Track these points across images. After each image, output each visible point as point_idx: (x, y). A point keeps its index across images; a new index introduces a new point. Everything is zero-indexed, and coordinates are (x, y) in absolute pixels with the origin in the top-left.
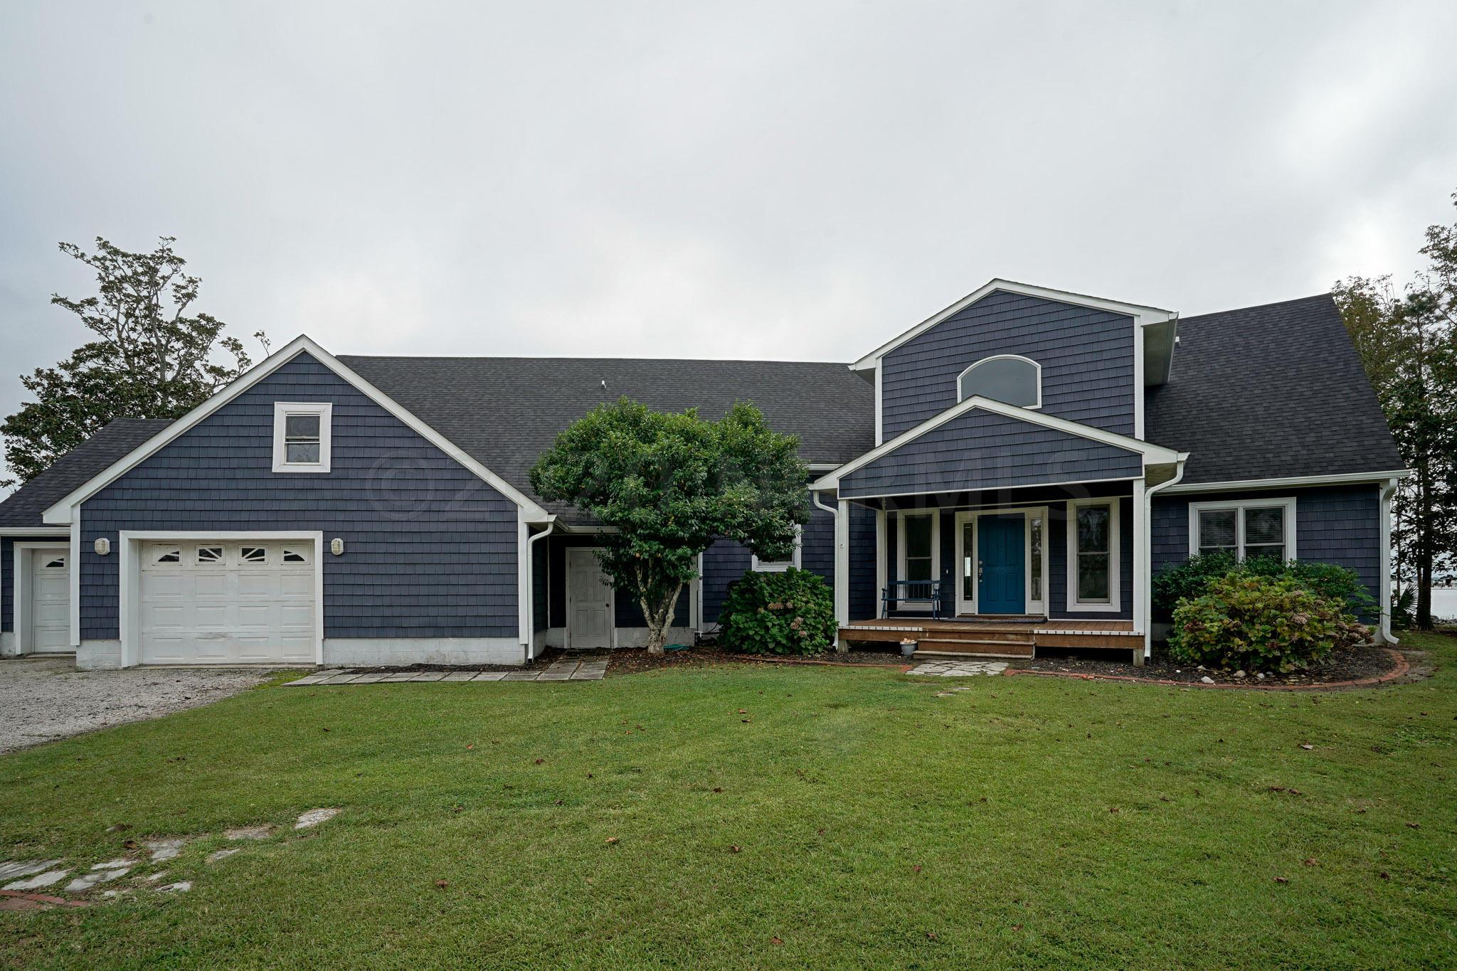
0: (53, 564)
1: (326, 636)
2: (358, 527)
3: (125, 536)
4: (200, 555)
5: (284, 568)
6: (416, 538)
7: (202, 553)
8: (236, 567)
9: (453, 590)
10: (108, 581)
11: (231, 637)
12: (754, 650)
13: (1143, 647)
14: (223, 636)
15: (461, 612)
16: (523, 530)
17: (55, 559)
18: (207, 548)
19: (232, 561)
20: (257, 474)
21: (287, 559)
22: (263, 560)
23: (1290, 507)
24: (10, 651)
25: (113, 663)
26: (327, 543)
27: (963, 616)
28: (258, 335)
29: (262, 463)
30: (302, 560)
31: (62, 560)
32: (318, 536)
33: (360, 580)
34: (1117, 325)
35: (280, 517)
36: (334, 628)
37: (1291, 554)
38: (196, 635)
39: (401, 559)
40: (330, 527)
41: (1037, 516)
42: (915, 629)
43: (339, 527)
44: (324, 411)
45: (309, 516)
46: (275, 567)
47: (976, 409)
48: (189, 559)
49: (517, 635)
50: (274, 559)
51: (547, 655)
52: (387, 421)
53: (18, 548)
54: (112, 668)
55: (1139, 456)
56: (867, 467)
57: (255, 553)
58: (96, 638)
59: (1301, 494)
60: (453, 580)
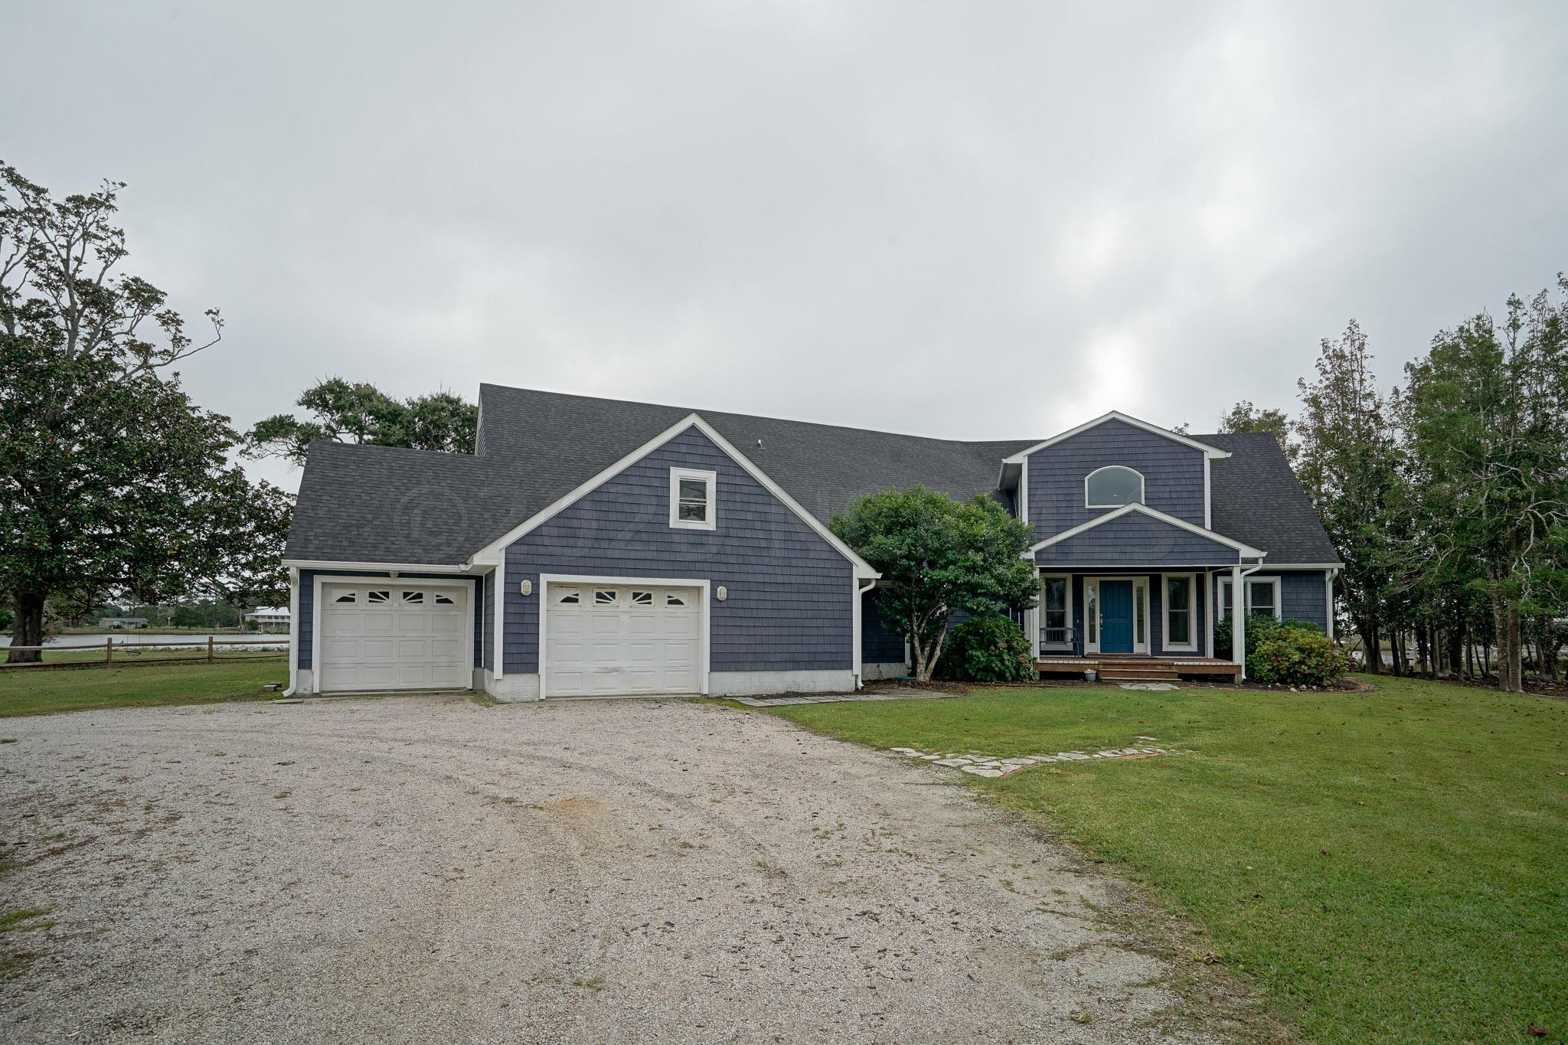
0: (343, 599)
1: (712, 670)
2: (737, 577)
3: (544, 578)
4: (597, 597)
5: (668, 610)
6: (781, 588)
7: (599, 596)
8: (629, 609)
9: (807, 631)
10: (528, 619)
11: (624, 672)
12: (988, 679)
13: (1240, 673)
14: (616, 670)
15: (813, 649)
16: (856, 584)
17: (346, 593)
18: (603, 591)
19: (624, 603)
20: (657, 528)
21: (670, 602)
22: (650, 603)
23: (1277, 581)
24: (305, 689)
25: (530, 696)
26: (713, 591)
27: (1089, 654)
28: (210, 312)
29: (660, 519)
30: (682, 603)
31: (354, 595)
32: (706, 584)
33: (738, 622)
34: (1194, 455)
35: (677, 566)
36: (720, 662)
37: (1278, 612)
38: (595, 670)
39: (769, 605)
40: (716, 576)
41: (1141, 583)
42: (1092, 662)
43: (723, 577)
44: (710, 478)
45: (699, 566)
46: (659, 610)
47: (1135, 511)
48: (588, 601)
49: (851, 668)
50: (659, 603)
51: (871, 685)
52: (758, 490)
53: (318, 581)
54: (529, 700)
55: (1238, 551)
56: (1058, 544)
57: (643, 597)
58: (517, 672)
59: (1285, 574)
60: (808, 623)
